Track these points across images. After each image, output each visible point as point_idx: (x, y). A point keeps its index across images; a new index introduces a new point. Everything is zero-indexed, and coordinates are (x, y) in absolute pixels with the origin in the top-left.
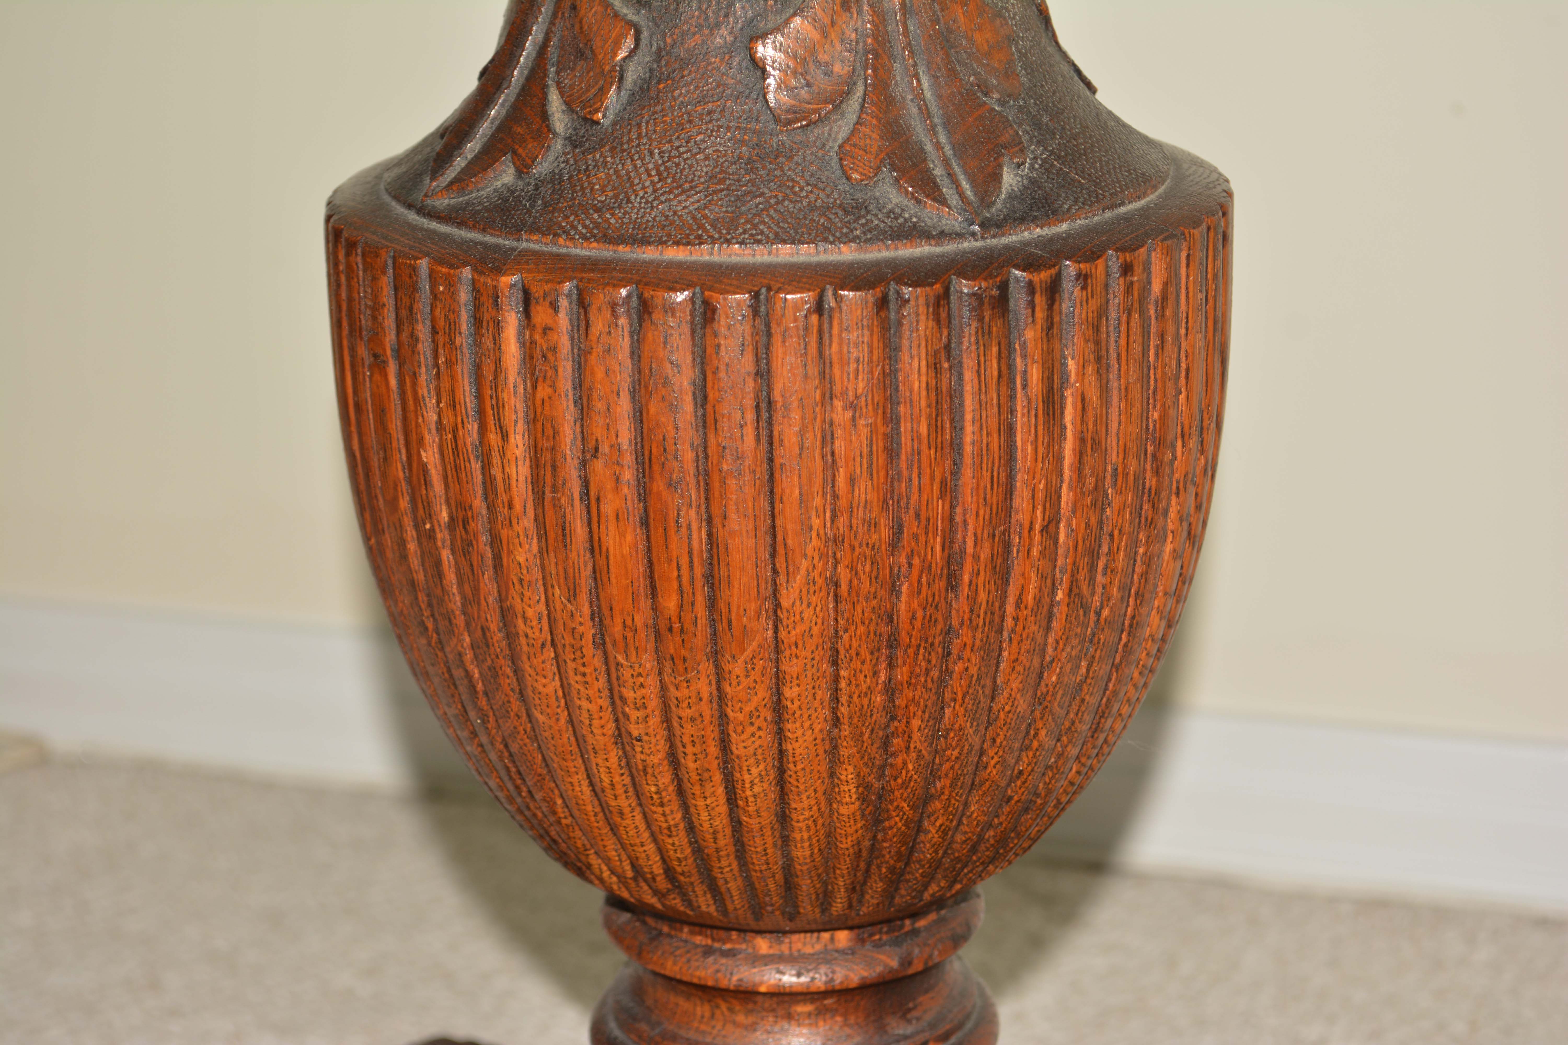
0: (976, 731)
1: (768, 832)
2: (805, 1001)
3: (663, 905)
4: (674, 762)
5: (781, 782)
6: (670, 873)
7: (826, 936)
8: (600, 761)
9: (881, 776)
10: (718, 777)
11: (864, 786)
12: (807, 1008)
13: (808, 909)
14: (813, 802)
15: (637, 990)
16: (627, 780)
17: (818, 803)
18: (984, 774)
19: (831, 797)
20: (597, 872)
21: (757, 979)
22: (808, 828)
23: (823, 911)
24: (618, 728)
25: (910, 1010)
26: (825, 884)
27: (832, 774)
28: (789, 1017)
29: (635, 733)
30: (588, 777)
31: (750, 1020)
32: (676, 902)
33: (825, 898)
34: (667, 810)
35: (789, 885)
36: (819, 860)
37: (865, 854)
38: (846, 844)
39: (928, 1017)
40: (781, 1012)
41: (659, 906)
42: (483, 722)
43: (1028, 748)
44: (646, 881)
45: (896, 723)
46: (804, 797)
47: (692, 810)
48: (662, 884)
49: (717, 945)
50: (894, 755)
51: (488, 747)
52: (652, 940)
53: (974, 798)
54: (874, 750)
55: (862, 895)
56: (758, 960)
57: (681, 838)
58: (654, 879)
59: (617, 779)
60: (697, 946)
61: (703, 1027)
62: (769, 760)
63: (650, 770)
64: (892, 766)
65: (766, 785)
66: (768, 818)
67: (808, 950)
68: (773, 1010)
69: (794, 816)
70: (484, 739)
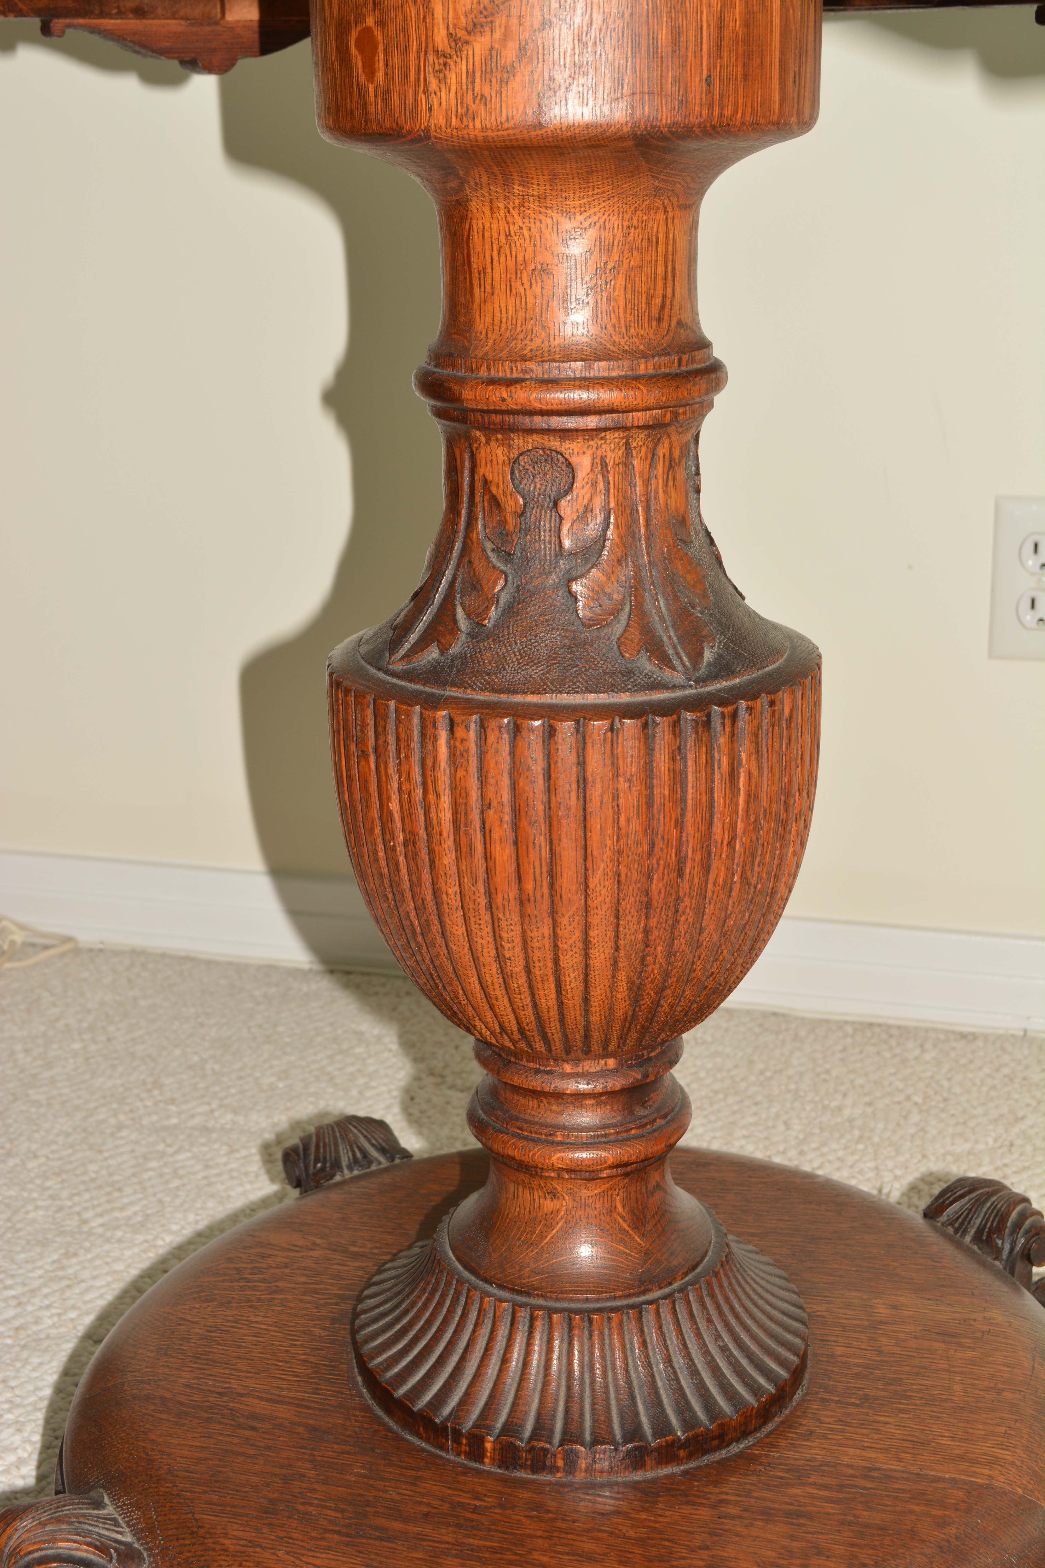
0: (691, 952)
1: (577, 1008)
2: (590, 1098)
3: (515, 1047)
4: (528, 971)
5: (586, 981)
6: (521, 1030)
7: (602, 1062)
8: (486, 970)
9: (640, 977)
10: (552, 979)
11: (631, 982)
12: (592, 1102)
13: (595, 1047)
14: (603, 991)
15: (494, 1092)
16: (501, 980)
17: (606, 992)
18: (694, 975)
19: (613, 988)
20: (479, 1029)
21: (565, 1087)
22: (600, 1005)
23: (604, 1050)
24: (497, 953)
25: (646, 1101)
26: (606, 1035)
27: (614, 976)
28: (582, 1107)
29: (507, 956)
30: (479, 979)
31: (560, 1108)
32: (523, 1045)
33: (606, 1043)
34: (523, 996)
35: (587, 1036)
36: (604, 1021)
37: (629, 1018)
38: (619, 1014)
39: (655, 1105)
40: (577, 1104)
41: (513, 1047)
42: (419, 948)
43: (717, 960)
44: (507, 1035)
45: (649, 949)
46: (598, 989)
47: (537, 996)
48: (516, 1036)
49: (542, 1068)
50: (647, 966)
51: (421, 963)
52: (505, 1065)
53: (689, 987)
54: (637, 963)
55: (625, 1040)
56: (565, 1076)
57: (530, 1011)
58: (512, 1033)
59: (495, 980)
60: (531, 1069)
61: (533, 1113)
62: (580, 969)
63: (514, 976)
64: (646, 971)
65: (578, 983)
66: (578, 1000)
67: (593, 1070)
68: (573, 1103)
69: (592, 999)
70: (419, 958)
